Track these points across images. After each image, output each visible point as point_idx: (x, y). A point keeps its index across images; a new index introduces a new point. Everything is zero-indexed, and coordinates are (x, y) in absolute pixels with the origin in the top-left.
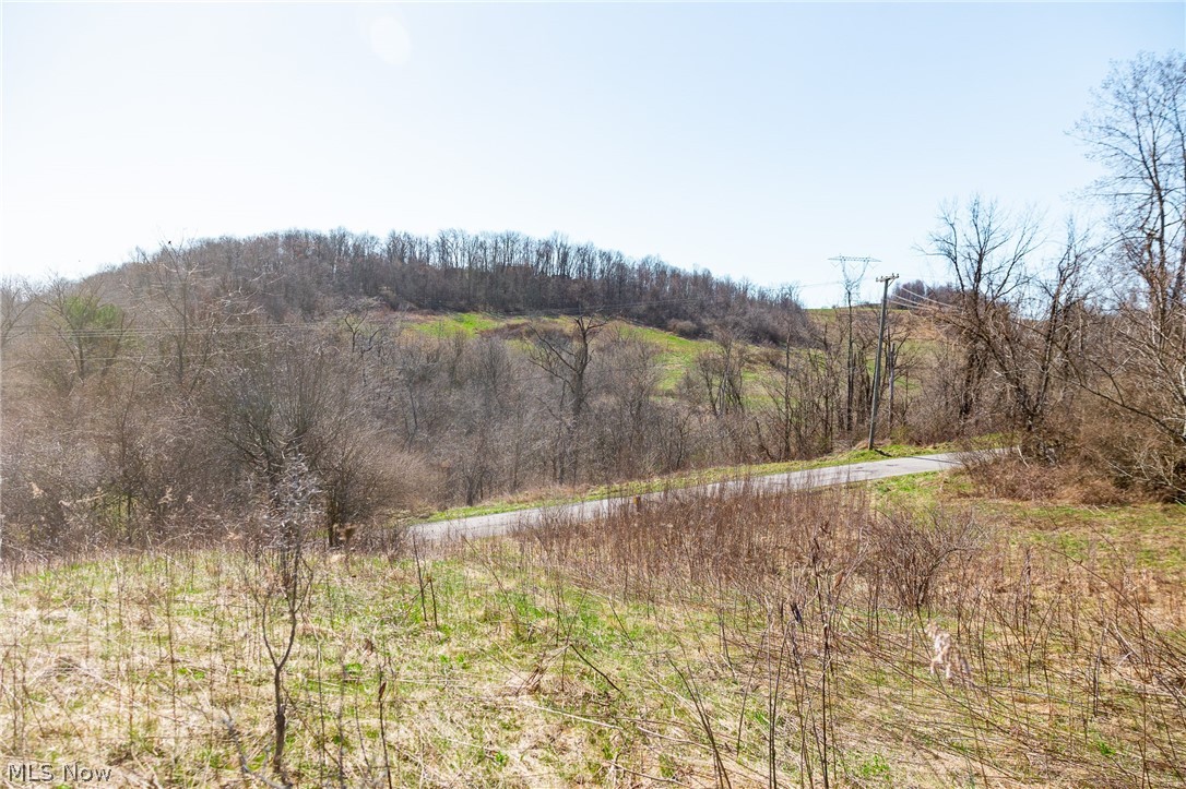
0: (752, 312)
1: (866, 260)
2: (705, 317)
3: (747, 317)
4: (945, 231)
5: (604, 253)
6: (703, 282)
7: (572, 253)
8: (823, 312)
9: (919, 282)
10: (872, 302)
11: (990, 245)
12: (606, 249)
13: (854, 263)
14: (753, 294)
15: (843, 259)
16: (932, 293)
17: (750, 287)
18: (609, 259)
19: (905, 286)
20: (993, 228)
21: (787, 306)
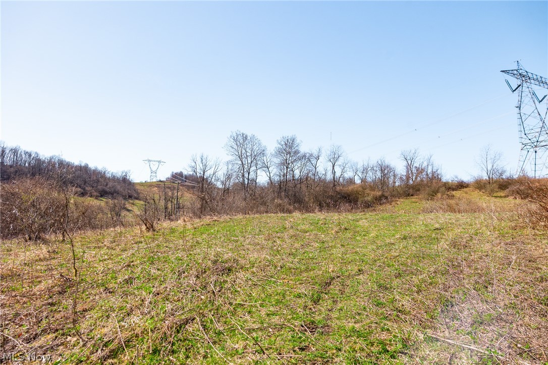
0: (110, 184)
1: (159, 162)
2: (87, 186)
3: (108, 186)
4: (193, 164)
5: (27, 152)
6: (84, 169)
7: (7, 151)
8: (141, 184)
9: (181, 172)
10: (162, 180)
11: (206, 169)
12: (29, 150)
13: (154, 163)
14: (108, 175)
15: (150, 161)
16: (186, 177)
17: (106, 172)
18: (30, 155)
19: (176, 174)
20: (207, 164)
21: (125, 181)
